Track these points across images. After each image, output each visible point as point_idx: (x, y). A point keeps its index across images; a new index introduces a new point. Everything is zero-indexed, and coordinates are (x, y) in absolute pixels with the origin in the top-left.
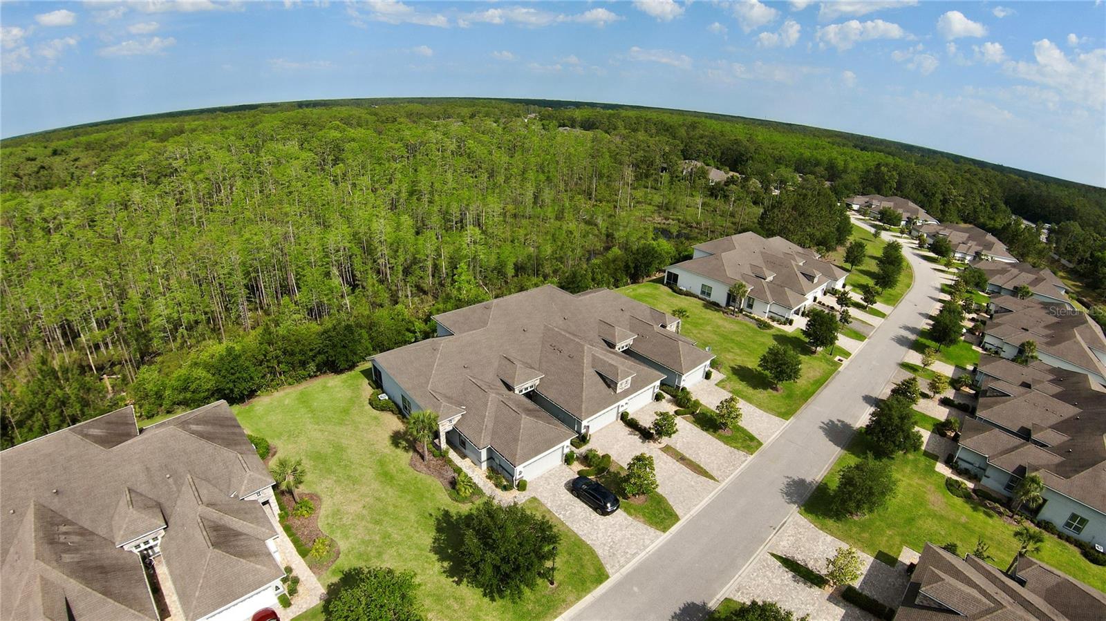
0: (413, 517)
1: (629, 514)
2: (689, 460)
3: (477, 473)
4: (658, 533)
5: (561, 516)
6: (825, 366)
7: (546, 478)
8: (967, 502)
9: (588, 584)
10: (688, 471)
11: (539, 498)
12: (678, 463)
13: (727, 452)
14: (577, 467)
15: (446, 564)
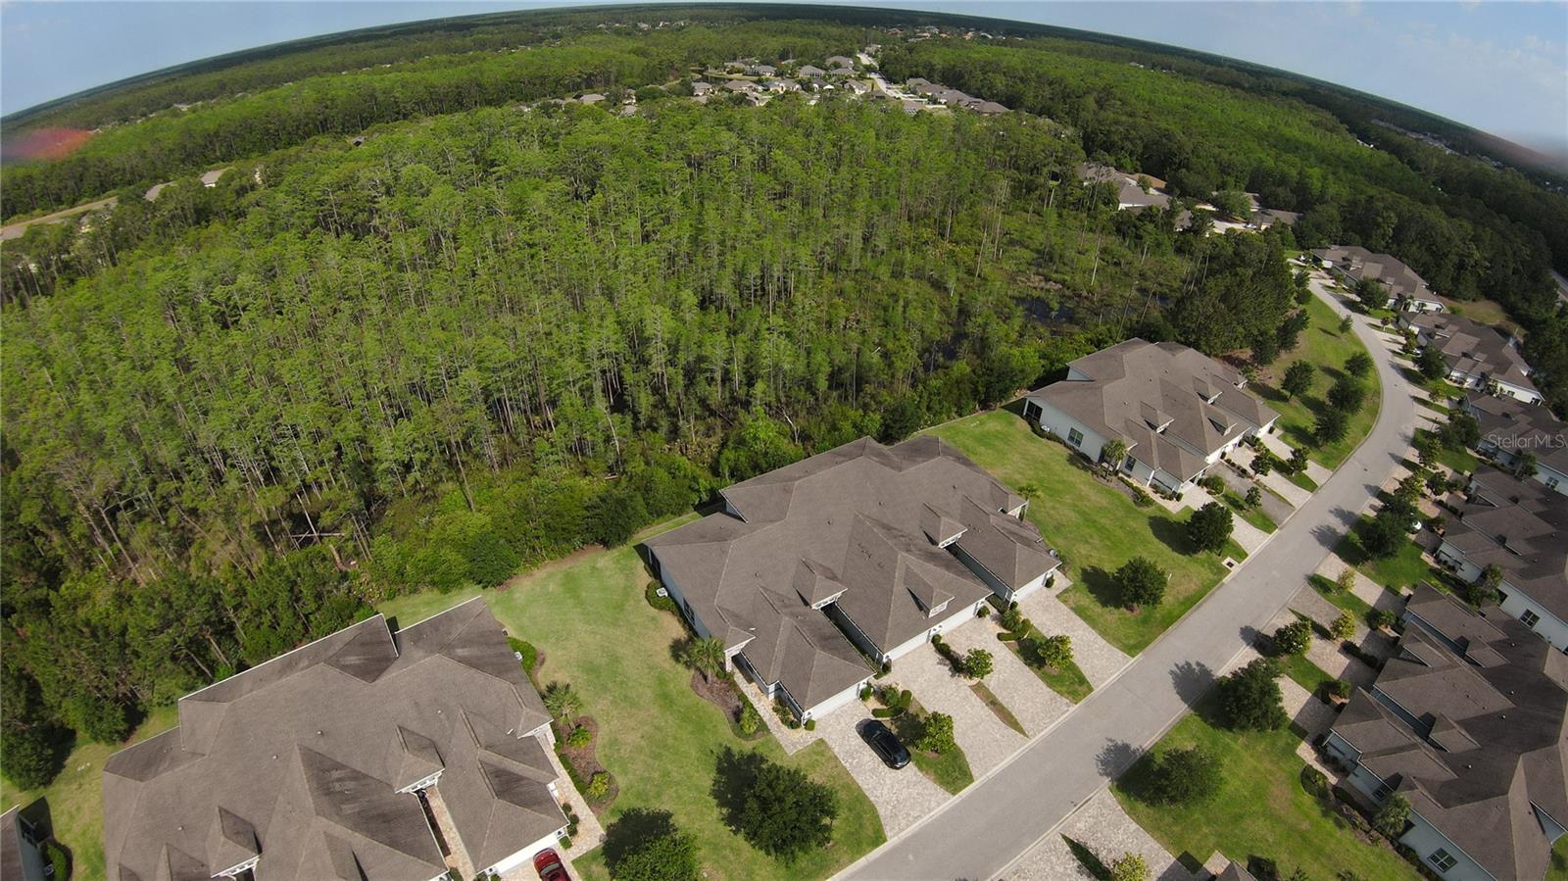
0: (694, 753)
1: (920, 769)
2: (1000, 704)
3: (764, 705)
4: (947, 795)
5: (847, 765)
6: (1207, 574)
7: (837, 716)
8: (1318, 803)
9: (864, 846)
10: (997, 719)
11: (827, 740)
12: (987, 708)
13: (1047, 697)
14: (873, 703)
15: (724, 811)
